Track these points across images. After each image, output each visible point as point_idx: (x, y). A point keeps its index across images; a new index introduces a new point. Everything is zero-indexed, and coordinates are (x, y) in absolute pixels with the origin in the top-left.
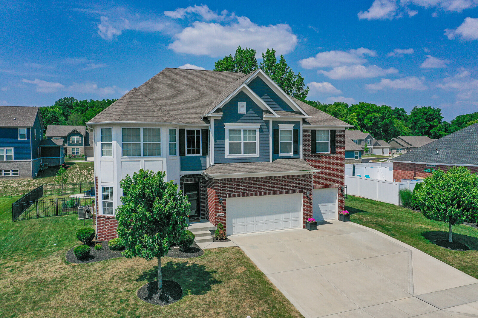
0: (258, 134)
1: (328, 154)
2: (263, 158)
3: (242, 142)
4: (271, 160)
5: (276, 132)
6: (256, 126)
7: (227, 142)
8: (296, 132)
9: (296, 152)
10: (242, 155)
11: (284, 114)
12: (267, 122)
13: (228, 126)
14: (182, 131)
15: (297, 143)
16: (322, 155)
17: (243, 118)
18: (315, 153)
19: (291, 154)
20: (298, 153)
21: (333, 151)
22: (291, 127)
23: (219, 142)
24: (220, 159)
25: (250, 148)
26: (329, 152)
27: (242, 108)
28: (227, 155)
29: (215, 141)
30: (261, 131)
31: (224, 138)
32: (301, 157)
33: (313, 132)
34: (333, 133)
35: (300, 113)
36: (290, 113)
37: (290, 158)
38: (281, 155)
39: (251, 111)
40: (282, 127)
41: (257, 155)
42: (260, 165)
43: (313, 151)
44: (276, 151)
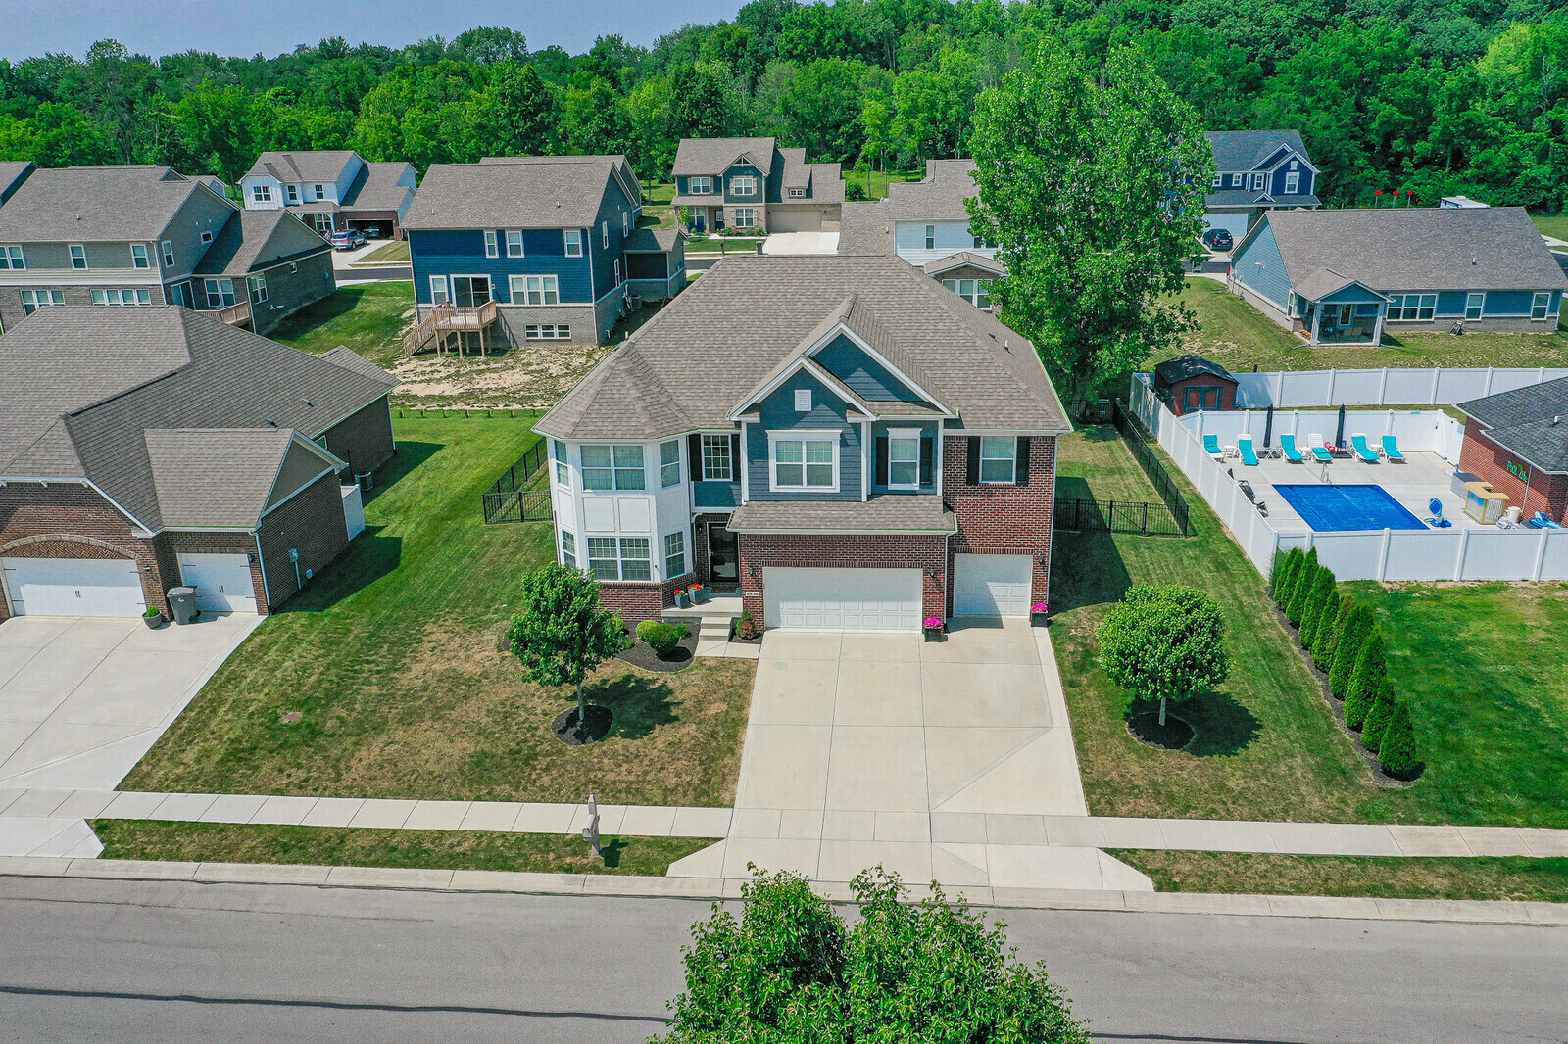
0: (836, 449)
1: (1008, 487)
2: (849, 492)
3: (804, 464)
4: (864, 498)
5: (881, 446)
6: (835, 434)
7: (773, 464)
8: (927, 444)
9: (927, 480)
10: (804, 488)
11: (898, 408)
12: (857, 427)
13: (774, 436)
14: (694, 441)
15: (930, 465)
16: (994, 487)
17: (804, 420)
18: (976, 482)
19: (916, 486)
20: (931, 484)
21: (1023, 479)
22: (916, 433)
23: (758, 463)
24: (760, 491)
25: (819, 475)
26: (1014, 482)
27: (803, 400)
28: (774, 487)
29: (750, 461)
30: (843, 443)
31: (766, 457)
32: (939, 492)
33: (974, 443)
34: (1024, 444)
35: (930, 406)
36: (912, 407)
37: (914, 493)
38: (891, 486)
39: (822, 407)
40: (894, 433)
41: (835, 487)
42: (835, 510)
43: (972, 478)
44: (880, 476)
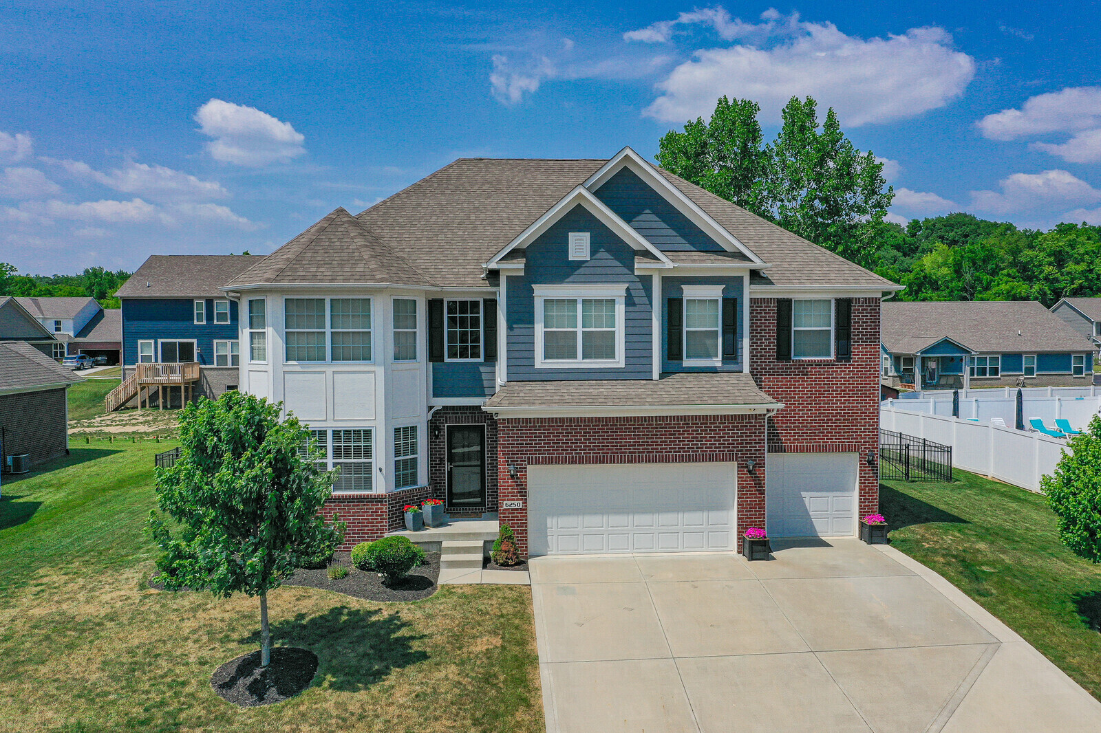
0: (620, 309)
1: (828, 363)
2: (636, 369)
3: (580, 330)
4: (656, 376)
5: (673, 307)
6: (617, 291)
7: (539, 329)
8: (731, 306)
9: (731, 354)
10: (580, 363)
11: (697, 258)
12: (646, 281)
13: (542, 292)
14: (434, 306)
15: (734, 333)
16: (810, 363)
17: (581, 271)
18: (788, 358)
19: (717, 362)
20: (735, 359)
21: (844, 354)
22: (716, 292)
23: (519, 329)
24: (522, 371)
25: (599, 345)
26: (833, 357)
27: (579, 245)
28: (540, 362)
29: (510, 328)
30: (629, 301)
31: (530, 320)
32: (746, 369)
33: (784, 307)
34: (844, 307)
35: (741, 256)
36: (713, 257)
37: (713, 371)
38: (687, 363)
39: (602, 254)
40: (689, 292)
41: (619, 361)
42: (621, 388)
43: (783, 352)
44: (673, 351)
